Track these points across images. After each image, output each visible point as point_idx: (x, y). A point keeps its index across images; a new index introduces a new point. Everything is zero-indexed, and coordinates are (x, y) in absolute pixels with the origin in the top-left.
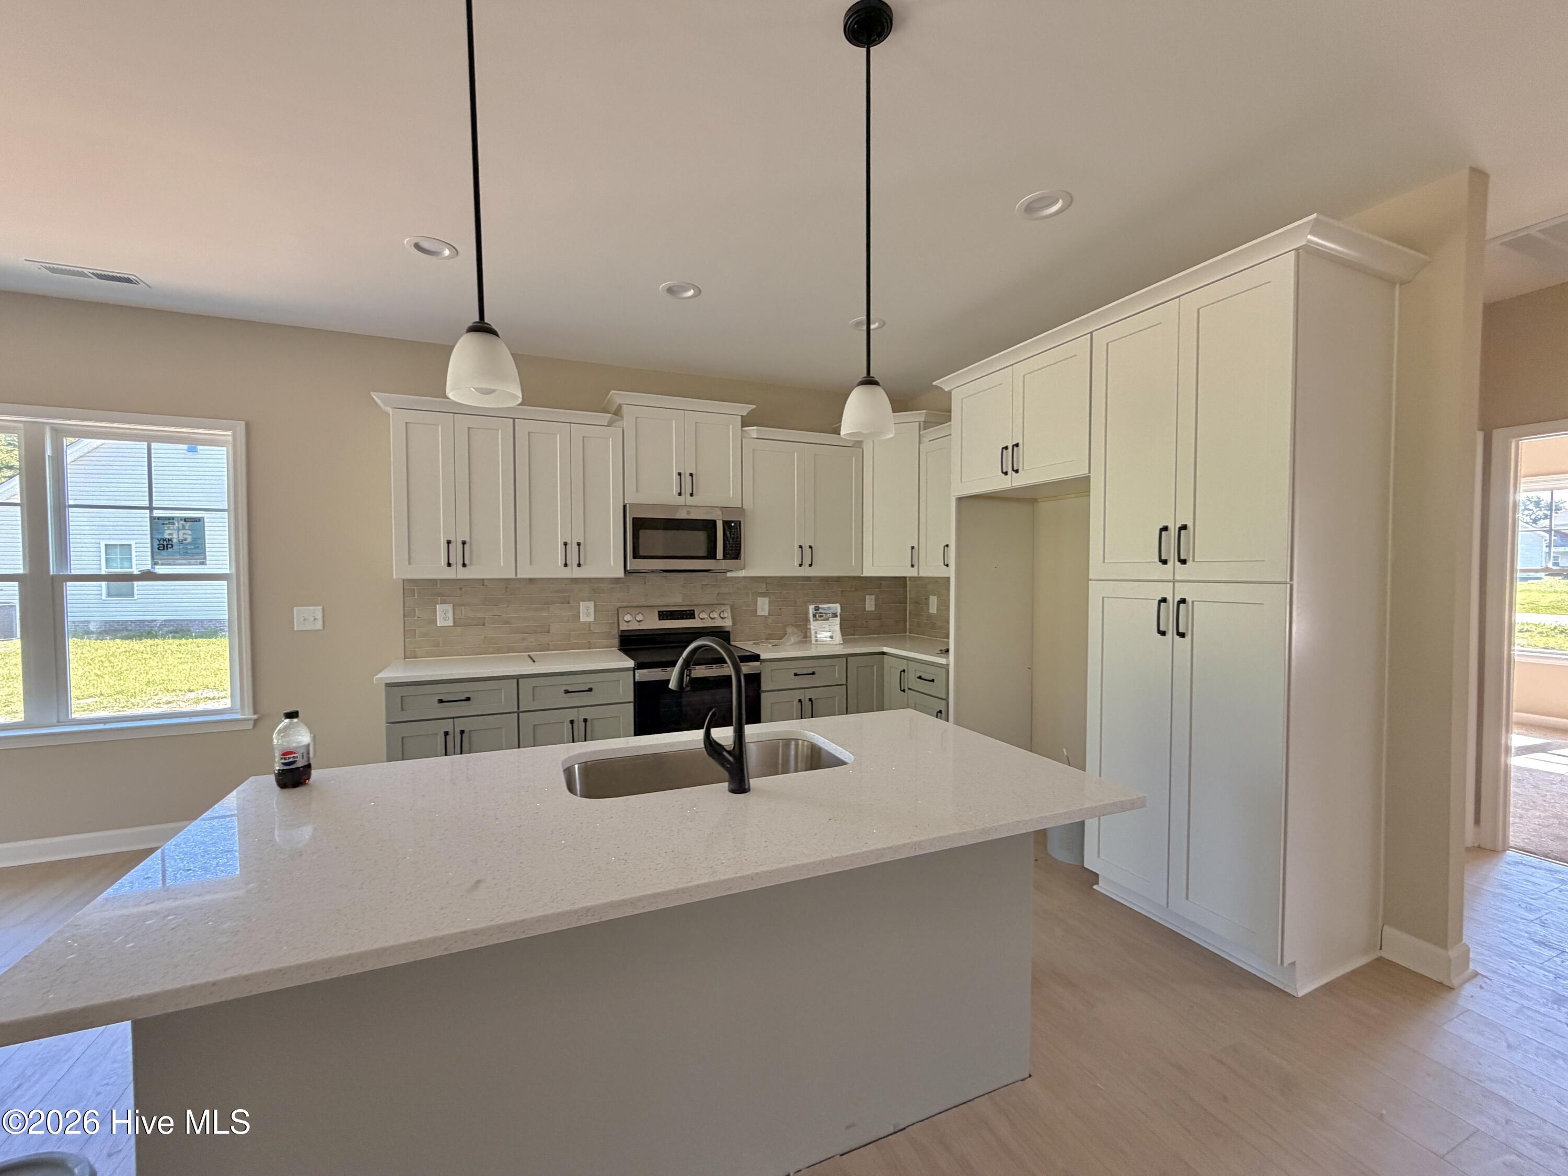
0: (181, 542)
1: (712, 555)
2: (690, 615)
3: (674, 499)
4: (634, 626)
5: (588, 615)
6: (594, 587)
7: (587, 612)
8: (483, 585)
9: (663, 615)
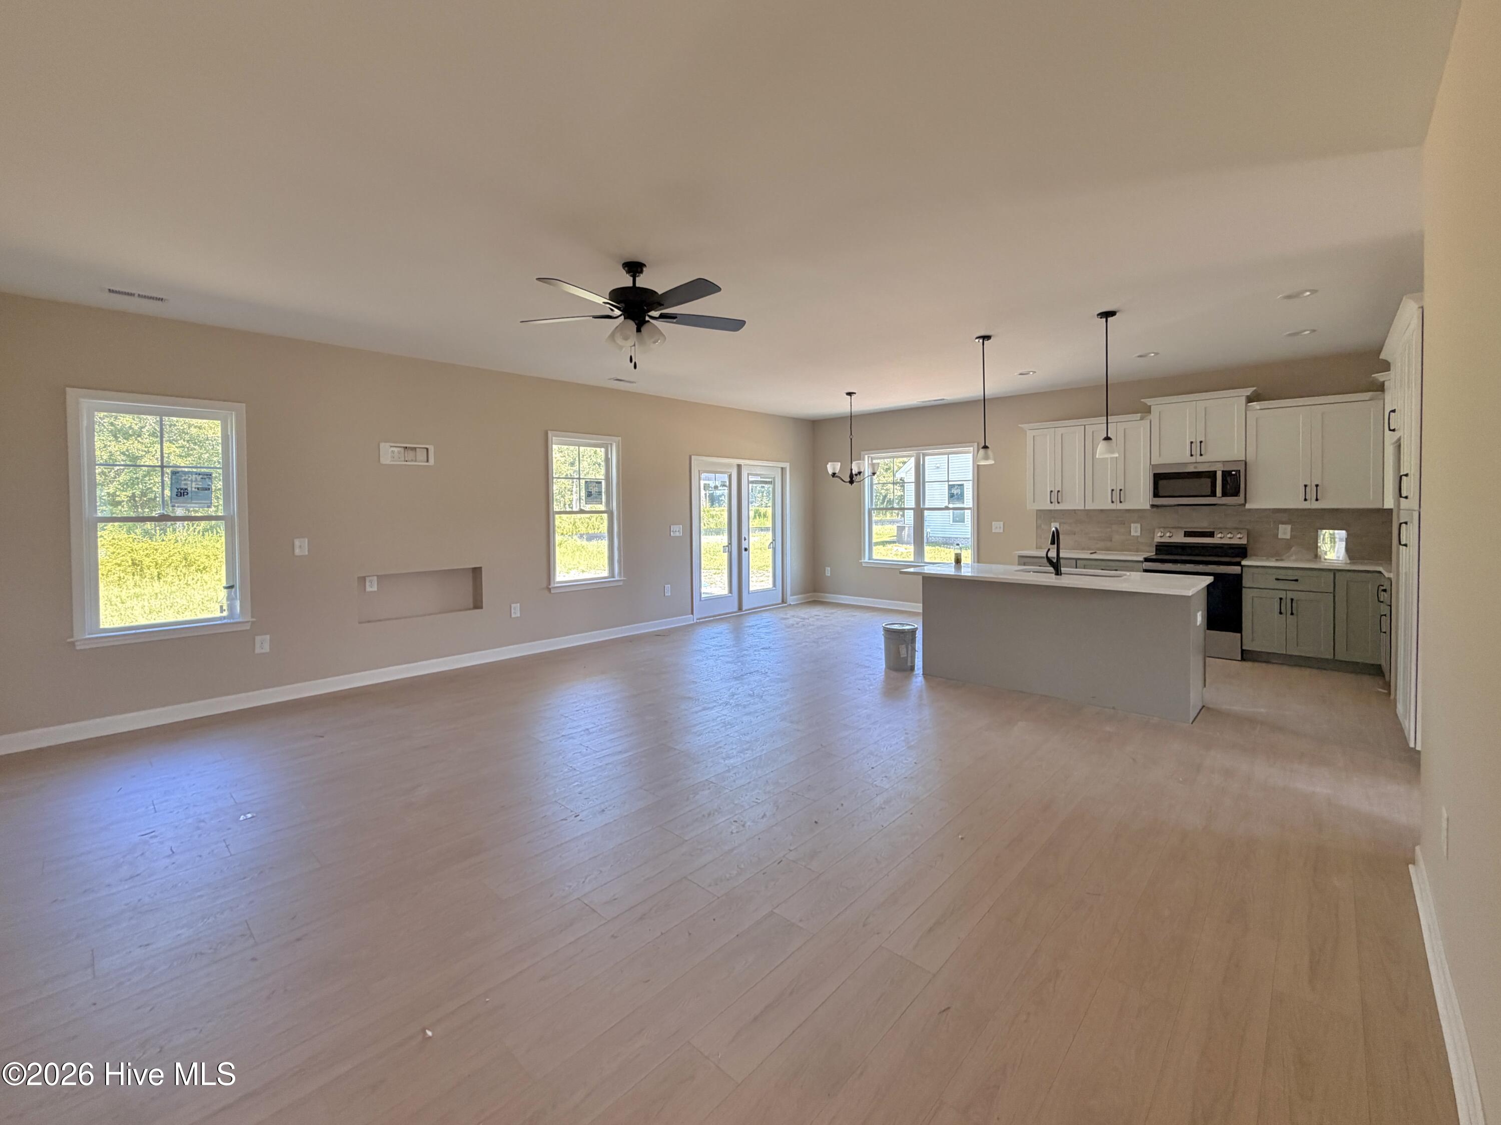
0: (957, 494)
1: (1214, 494)
2: (1211, 535)
3: (1187, 458)
4: (1166, 540)
5: (1136, 532)
6: (1137, 514)
7: (1136, 530)
8: (1075, 513)
9: (1188, 534)
